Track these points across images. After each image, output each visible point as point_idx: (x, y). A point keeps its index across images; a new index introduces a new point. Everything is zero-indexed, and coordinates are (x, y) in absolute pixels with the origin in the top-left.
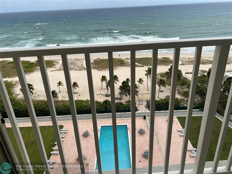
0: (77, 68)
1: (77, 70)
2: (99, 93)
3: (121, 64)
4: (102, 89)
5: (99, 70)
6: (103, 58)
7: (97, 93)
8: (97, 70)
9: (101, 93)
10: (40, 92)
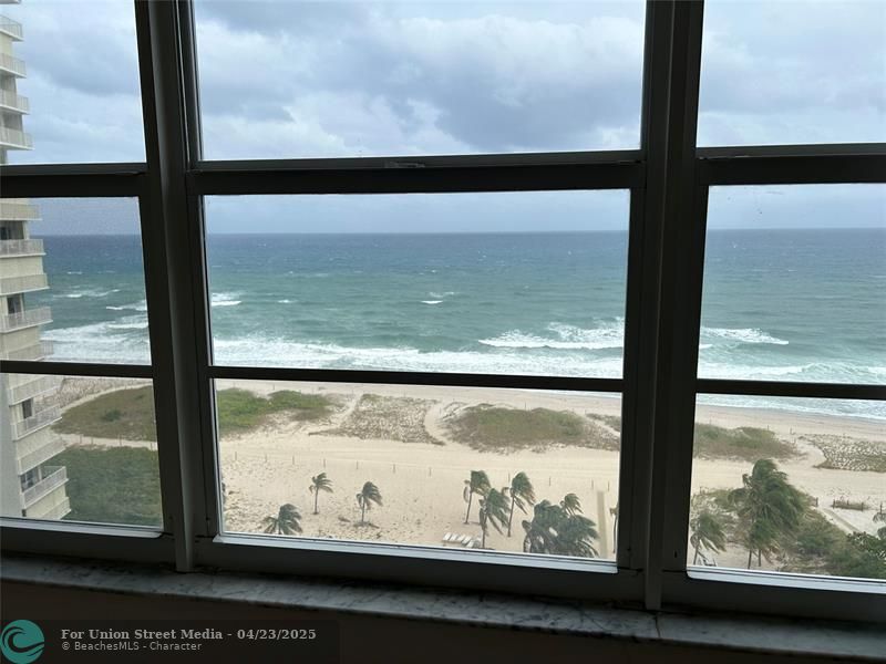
0: (401, 431)
1: (397, 439)
2: (453, 538)
3: (567, 433)
4: (466, 523)
5: (475, 449)
6: (502, 406)
7: (446, 538)
8: (470, 445)
9: (460, 539)
10: (252, 505)
